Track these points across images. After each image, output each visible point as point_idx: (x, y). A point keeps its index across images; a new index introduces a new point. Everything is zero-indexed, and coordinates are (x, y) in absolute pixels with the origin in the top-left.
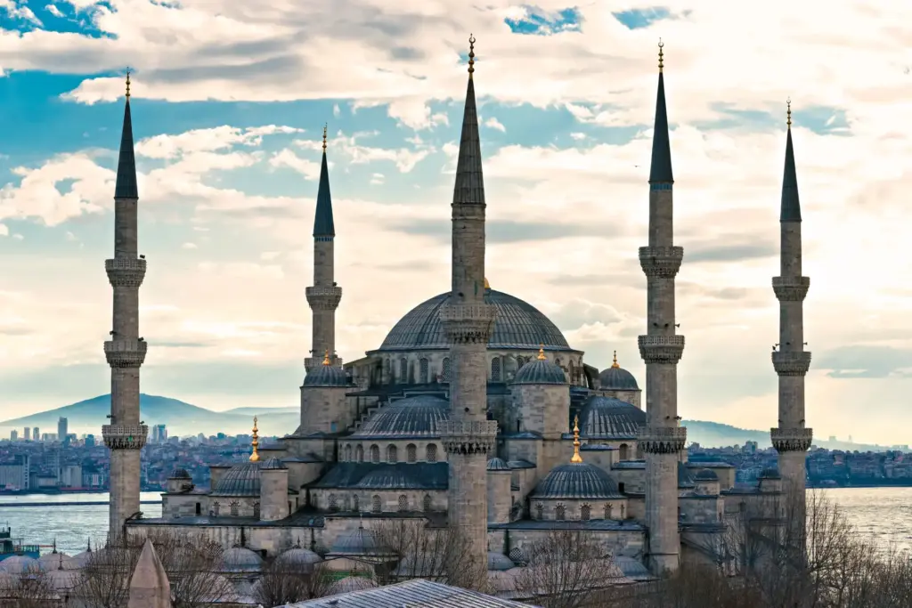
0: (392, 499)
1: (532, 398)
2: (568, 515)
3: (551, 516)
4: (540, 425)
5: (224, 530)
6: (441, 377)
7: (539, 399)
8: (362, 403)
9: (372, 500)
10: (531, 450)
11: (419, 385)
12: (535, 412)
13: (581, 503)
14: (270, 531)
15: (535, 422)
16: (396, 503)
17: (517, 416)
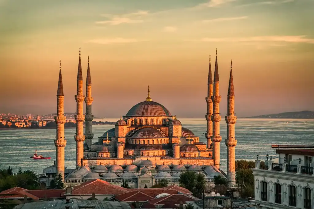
0: (152, 153)
1: (176, 128)
2: (191, 156)
3: (187, 156)
4: (177, 135)
5: (109, 161)
6: (150, 123)
7: (177, 129)
8: (131, 129)
9: (147, 153)
10: (177, 141)
11: (145, 125)
12: (176, 132)
13: (194, 153)
14: (121, 161)
15: (177, 134)
16: (153, 153)
17: (172, 132)
